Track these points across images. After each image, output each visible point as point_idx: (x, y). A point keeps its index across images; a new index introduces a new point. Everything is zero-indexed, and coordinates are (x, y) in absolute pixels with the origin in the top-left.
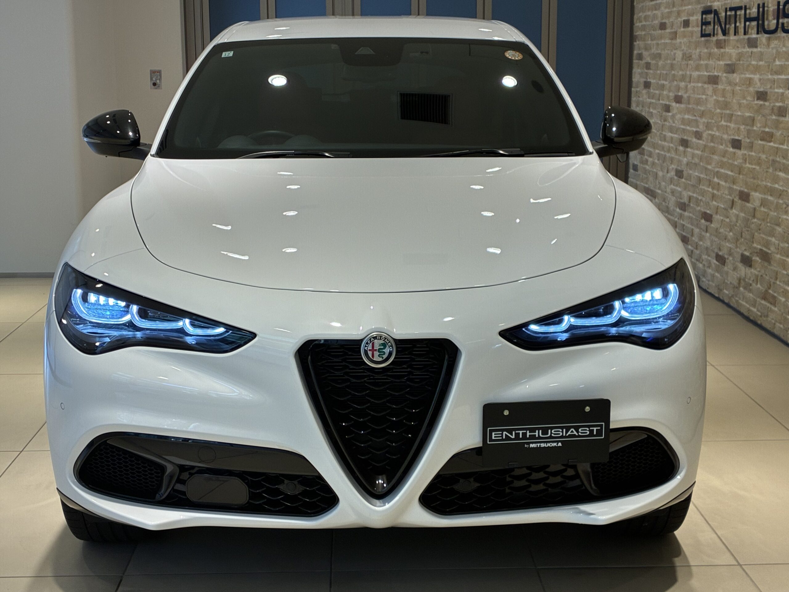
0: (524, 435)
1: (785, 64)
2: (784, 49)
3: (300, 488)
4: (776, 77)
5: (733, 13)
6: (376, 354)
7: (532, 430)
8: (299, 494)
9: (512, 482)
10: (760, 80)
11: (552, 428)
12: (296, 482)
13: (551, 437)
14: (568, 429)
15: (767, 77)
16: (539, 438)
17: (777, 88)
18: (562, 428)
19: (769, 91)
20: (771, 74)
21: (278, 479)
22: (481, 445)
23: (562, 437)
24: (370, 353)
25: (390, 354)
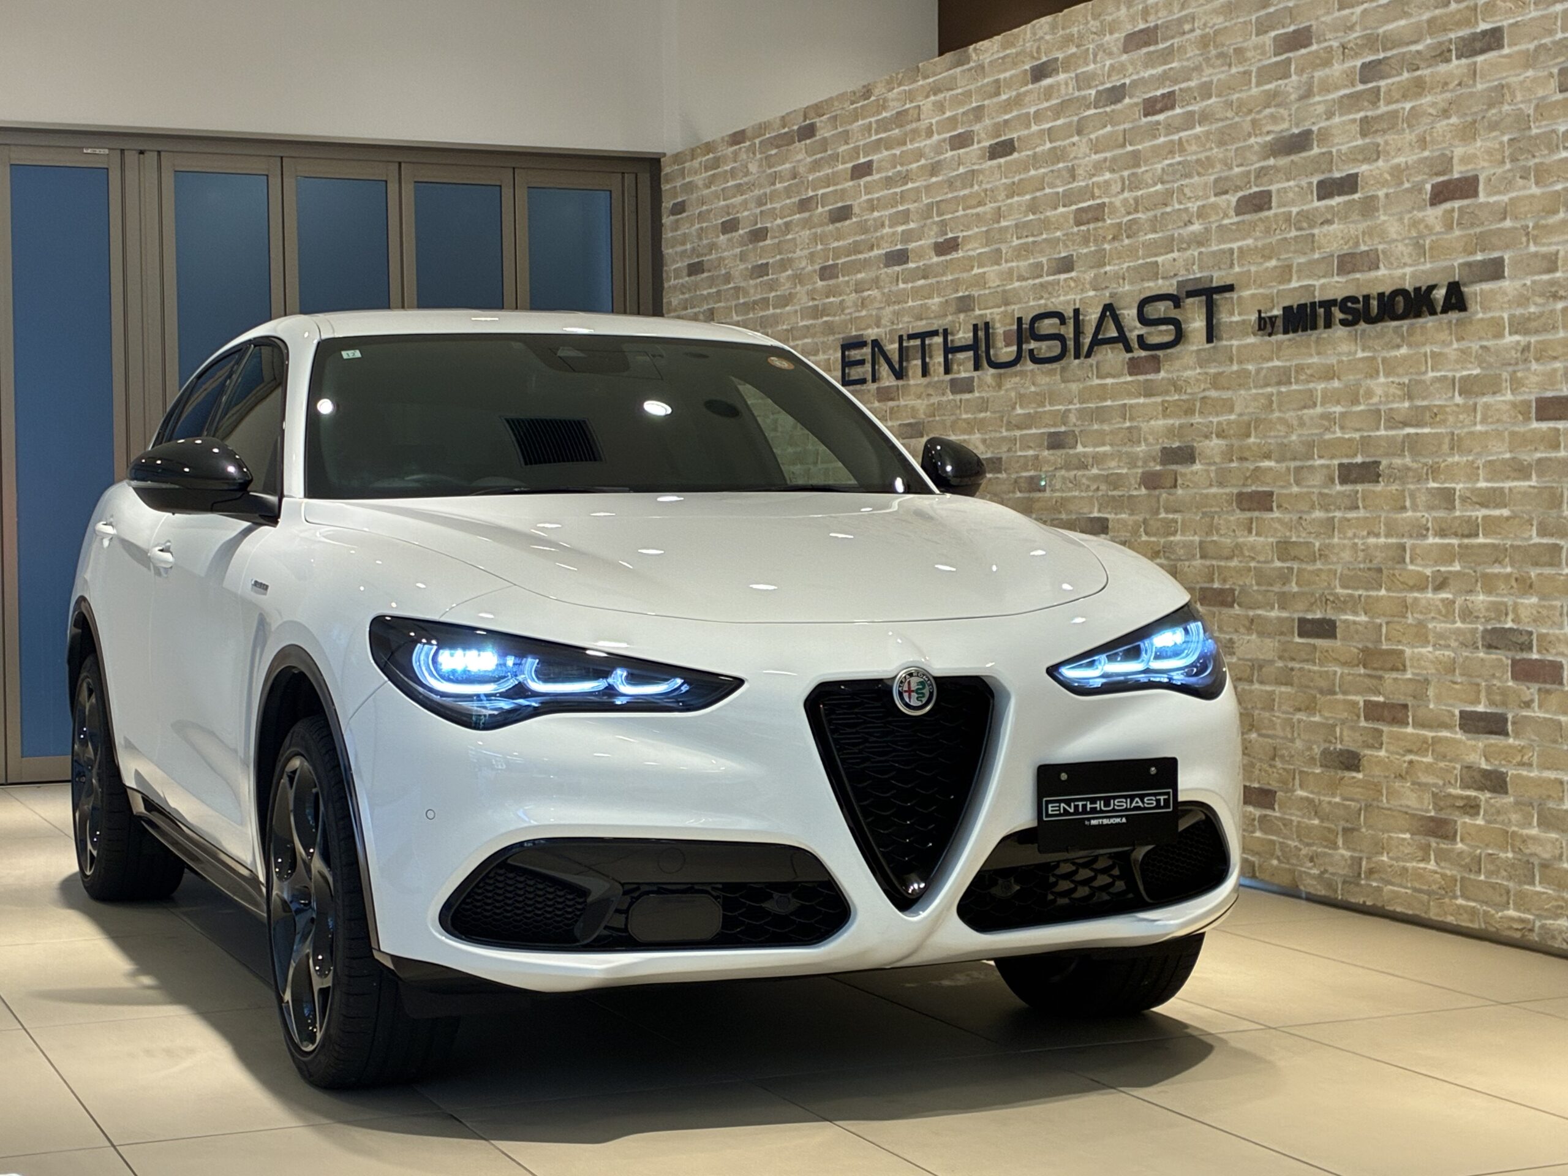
0: (1084, 806)
1: (1036, 413)
2: (1033, 389)
3: (794, 904)
4: (1018, 433)
5: (918, 342)
6: (914, 695)
7: (1093, 801)
8: (792, 914)
9: (1055, 884)
10: (984, 441)
11: (1115, 798)
12: (790, 895)
13: (1114, 810)
14: (1132, 798)
15: (998, 435)
16: (1101, 811)
17: (1021, 450)
18: (1125, 797)
19: (1004, 456)
20: (1007, 430)
21: (762, 892)
22: (1034, 824)
23: (1126, 810)
24: (906, 696)
25: (931, 694)
